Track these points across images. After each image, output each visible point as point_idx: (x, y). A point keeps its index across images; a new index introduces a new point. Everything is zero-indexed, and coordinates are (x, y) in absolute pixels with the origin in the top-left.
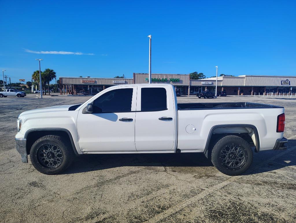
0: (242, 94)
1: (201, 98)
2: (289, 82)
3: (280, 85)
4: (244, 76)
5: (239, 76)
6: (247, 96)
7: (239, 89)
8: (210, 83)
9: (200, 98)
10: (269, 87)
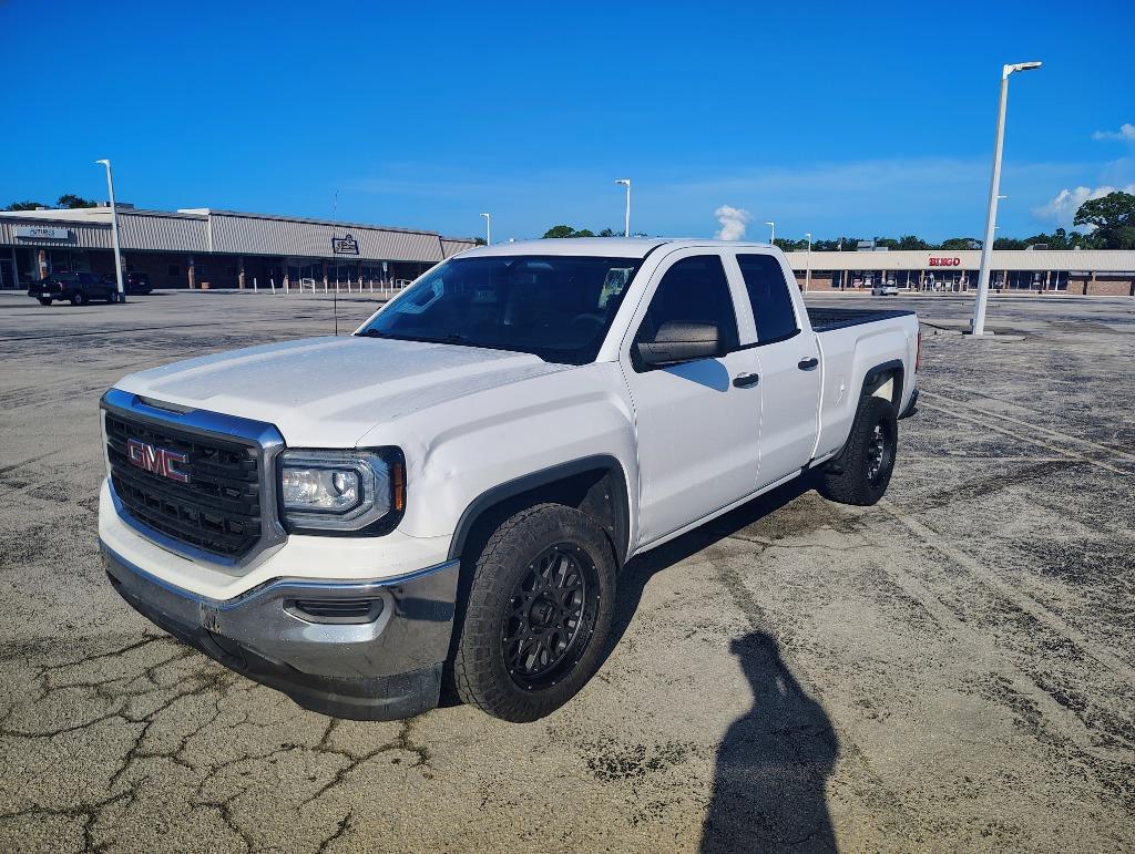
0: (205, 285)
1: (55, 302)
2: (353, 243)
3: (330, 254)
4: (204, 212)
5: (180, 211)
6: (227, 293)
7: (192, 262)
8: (61, 233)
9: (46, 302)
10: (298, 259)
